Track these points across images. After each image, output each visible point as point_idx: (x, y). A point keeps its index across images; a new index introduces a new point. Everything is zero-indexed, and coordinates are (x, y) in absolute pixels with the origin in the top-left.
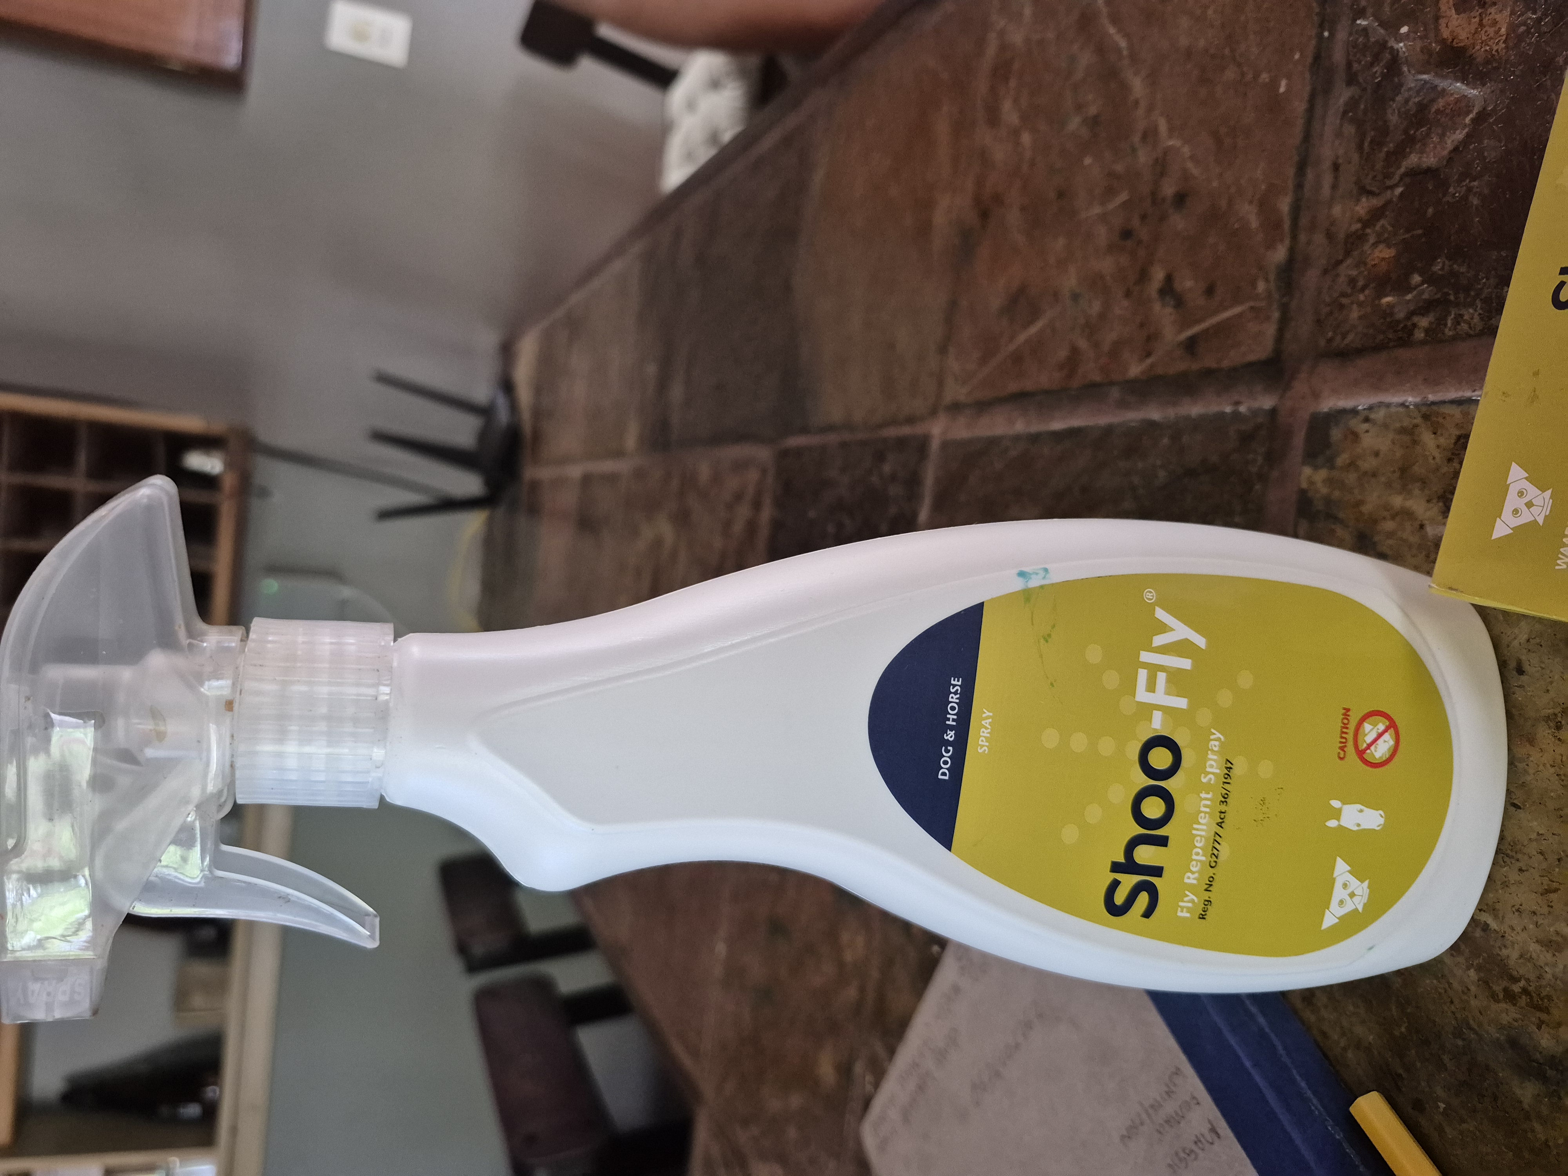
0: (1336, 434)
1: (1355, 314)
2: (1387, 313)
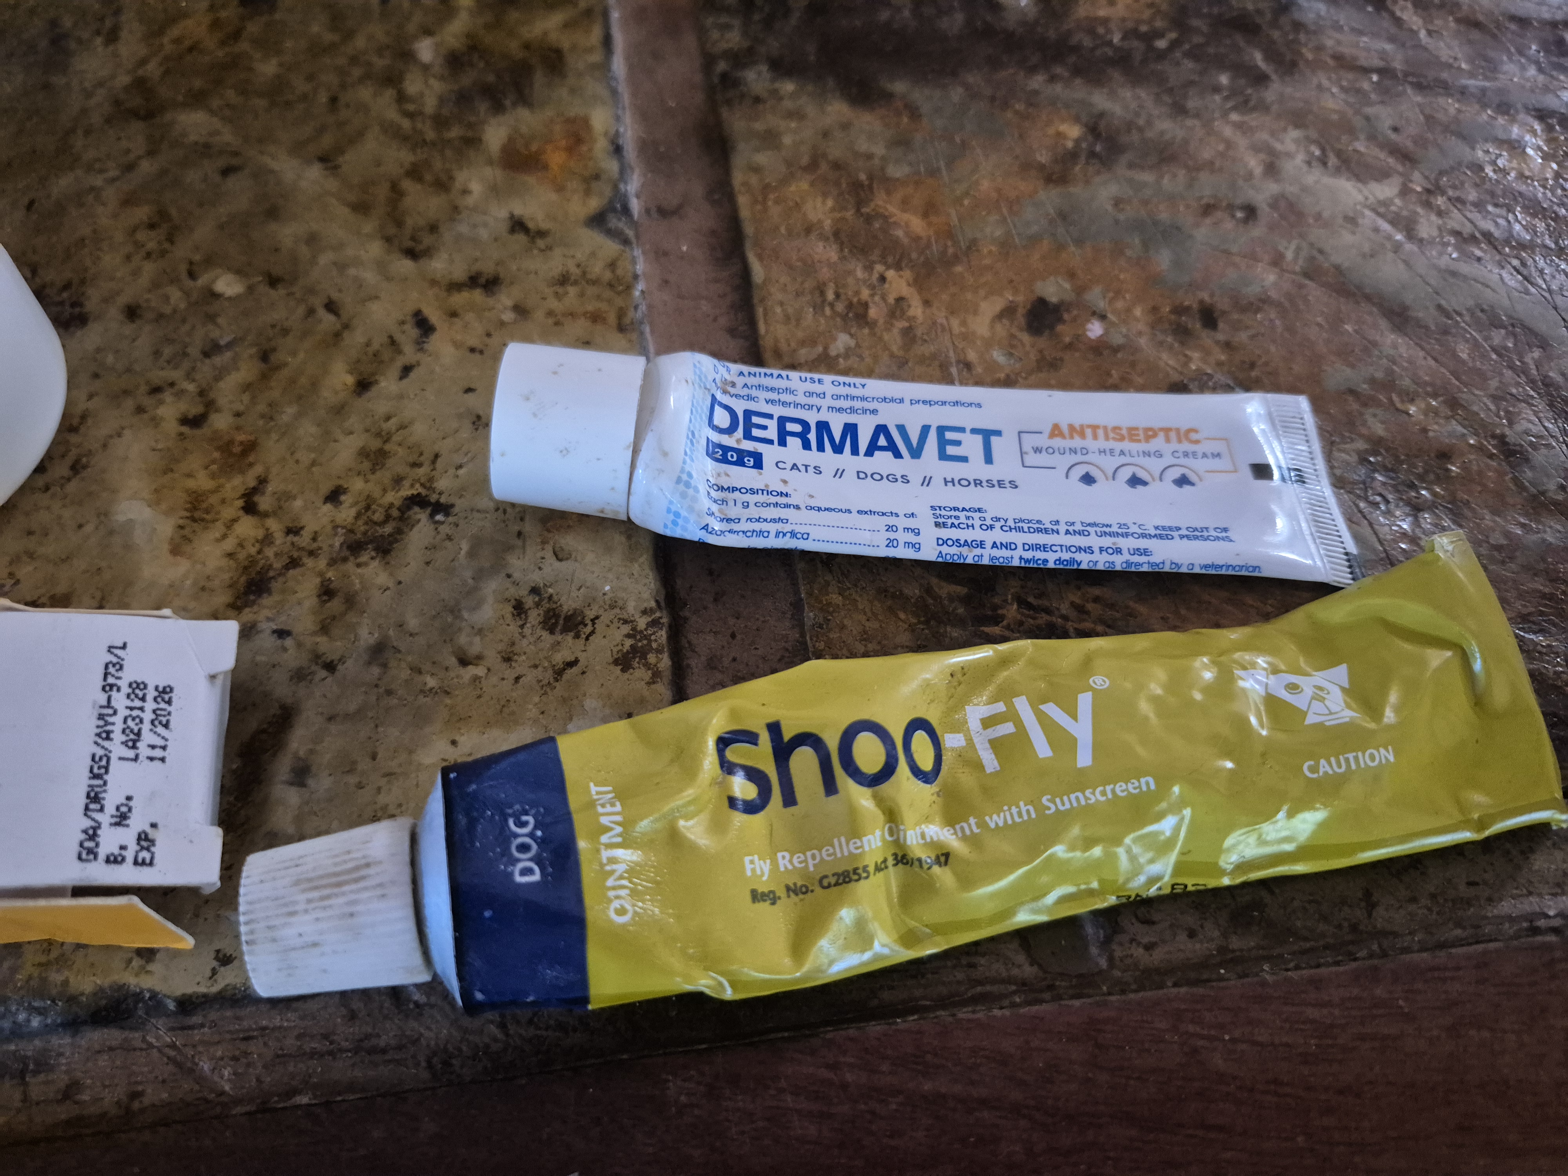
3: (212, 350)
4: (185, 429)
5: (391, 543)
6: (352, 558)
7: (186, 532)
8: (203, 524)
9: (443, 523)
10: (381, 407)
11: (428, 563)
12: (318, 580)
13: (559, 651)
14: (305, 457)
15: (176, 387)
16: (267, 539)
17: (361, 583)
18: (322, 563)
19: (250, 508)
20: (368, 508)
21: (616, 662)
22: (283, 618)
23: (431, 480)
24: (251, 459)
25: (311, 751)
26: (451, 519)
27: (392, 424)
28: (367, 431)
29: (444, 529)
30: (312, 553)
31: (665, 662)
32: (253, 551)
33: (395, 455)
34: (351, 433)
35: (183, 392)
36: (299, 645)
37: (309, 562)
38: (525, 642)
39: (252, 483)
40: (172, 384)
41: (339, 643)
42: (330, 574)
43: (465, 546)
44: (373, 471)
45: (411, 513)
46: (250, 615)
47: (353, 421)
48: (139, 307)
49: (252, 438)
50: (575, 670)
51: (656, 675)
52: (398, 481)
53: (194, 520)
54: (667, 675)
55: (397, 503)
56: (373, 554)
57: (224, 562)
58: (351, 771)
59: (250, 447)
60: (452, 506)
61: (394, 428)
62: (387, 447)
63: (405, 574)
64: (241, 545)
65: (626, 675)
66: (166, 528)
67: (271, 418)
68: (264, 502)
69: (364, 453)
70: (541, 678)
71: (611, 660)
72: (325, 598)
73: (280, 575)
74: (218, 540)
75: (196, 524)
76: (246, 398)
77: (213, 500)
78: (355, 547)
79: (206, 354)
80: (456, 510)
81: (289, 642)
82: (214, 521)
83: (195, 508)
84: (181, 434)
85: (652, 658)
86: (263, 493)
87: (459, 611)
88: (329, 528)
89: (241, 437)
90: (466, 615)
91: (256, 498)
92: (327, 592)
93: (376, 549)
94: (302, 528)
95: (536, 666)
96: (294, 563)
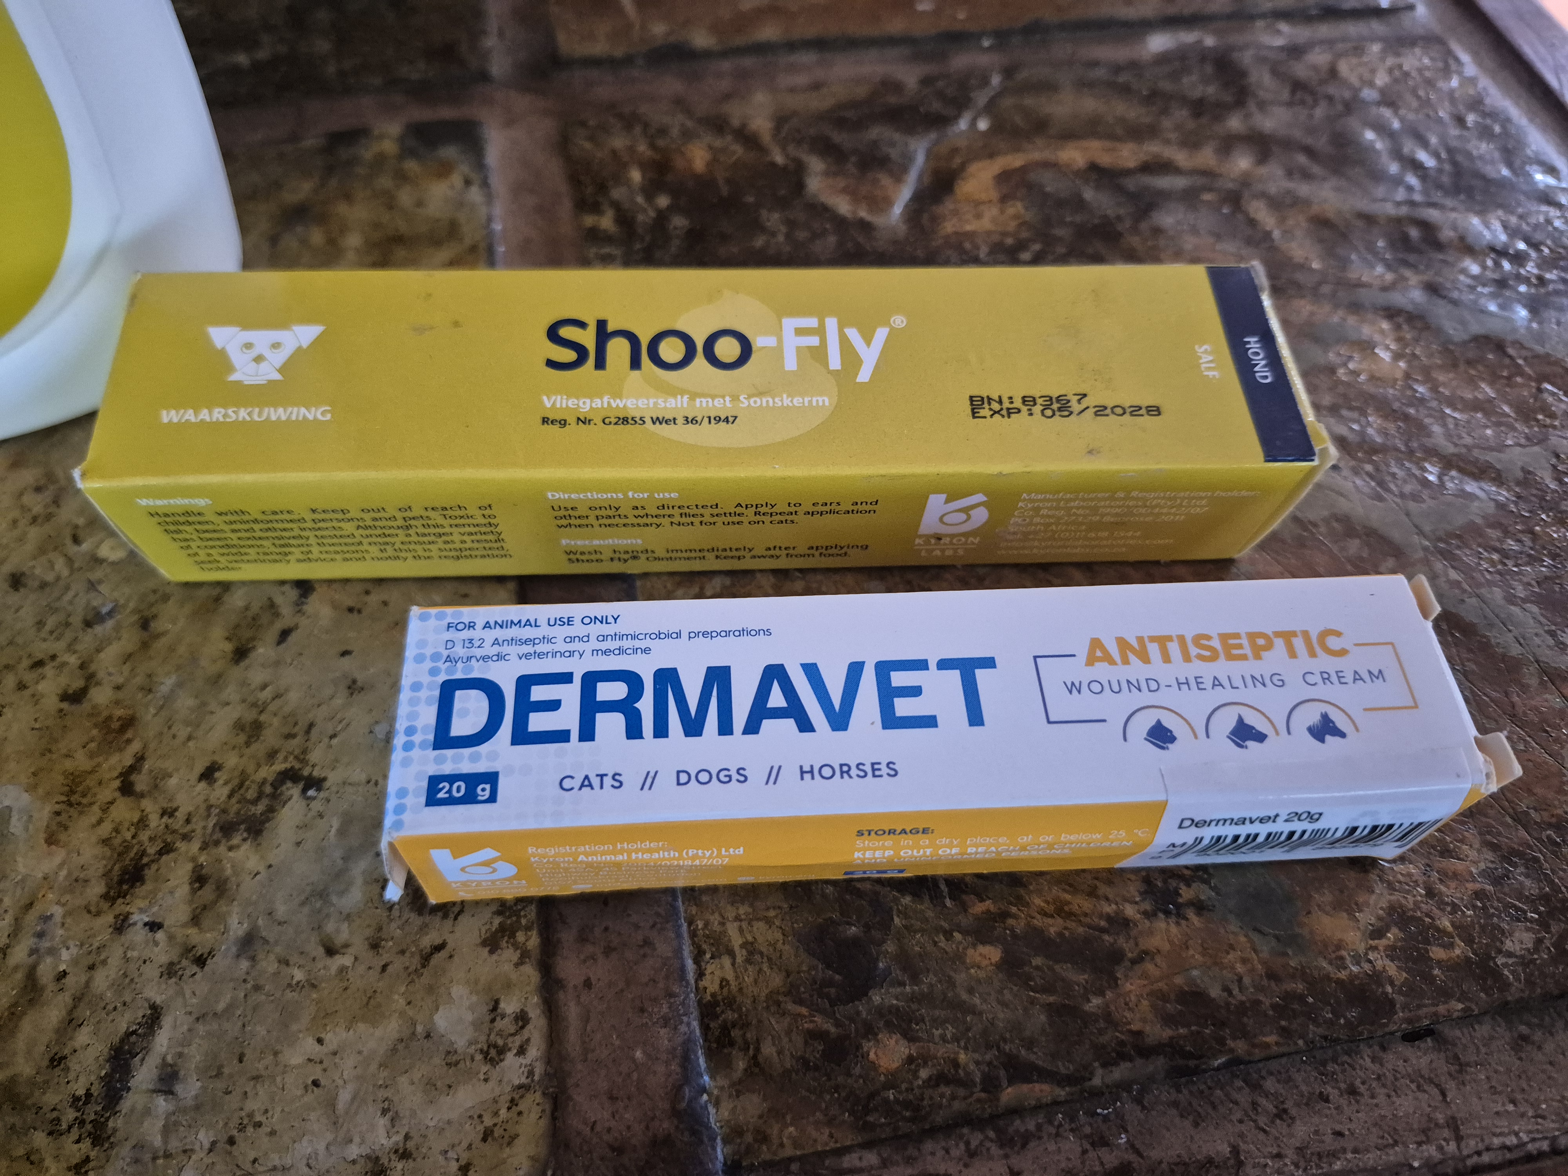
0: (449, 152)
1: (619, 142)
2: (619, 178)
3: (92, 620)
4: (65, 705)
5: (263, 823)
6: (224, 841)
7: (63, 817)
8: (79, 809)
9: (314, 798)
10: (257, 676)
11: (298, 844)
12: (189, 866)
13: (427, 934)
14: (183, 732)
15: (58, 660)
16: (142, 823)
17: (233, 866)
18: (195, 847)
19: (127, 789)
20: (241, 785)
21: (484, 943)
22: (155, 909)
23: (305, 752)
24: (129, 734)
25: (180, 1055)
26: (322, 794)
27: (267, 694)
28: (244, 701)
29: (316, 806)
30: (186, 837)
31: (533, 941)
32: (128, 836)
33: (271, 725)
34: (228, 704)
35: (64, 664)
36: (171, 938)
37: (181, 846)
38: (393, 925)
39: (128, 761)
40: (53, 657)
41: (208, 935)
42: (202, 859)
43: (336, 823)
44: (248, 744)
45: (284, 788)
46: (123, 906)
47: (231, 692)
48: (23, 574)
49: (130, 712)
50: (443, 954)
51: (525, 955)
52: (272, 755)
53: (71, 805)
54: (536, 953)
55: (271, 779)
56: (245, 835)
57: (99, 850)
58: (219, 1075)
59: (129, 723)
60: (324, 779)
61: (270, 696)
62: (263, 718)
63: (274, 857)
64: (117, 830)
65: (495, 957)
66: (44, 814)
67: (150, 691)
68: (141, 782)
69: (239, 726)
70: (407, 964)
71: (479, 941)
72: (197, 885)
73: (153, 861)
74: (94, 826)
75: (72, 810)
76: (126, 668)
77: (91, 782)
78: (227, 829)
79: (88, 624)
80: (327, 784)
81: (160, 935)
82: (91, 804)
83: (72, 792)
84: (61, 710)
85: (520, 937)
86: (140, 772)
87: (327, 895)
88: (202, 810)
89: (119, 712)
90: (334, 899)
91: (134, 777)
92: (199, 879)
93: (248, 830)
94: (176, 809)
95: (403, 952)
96: (167, 849)
